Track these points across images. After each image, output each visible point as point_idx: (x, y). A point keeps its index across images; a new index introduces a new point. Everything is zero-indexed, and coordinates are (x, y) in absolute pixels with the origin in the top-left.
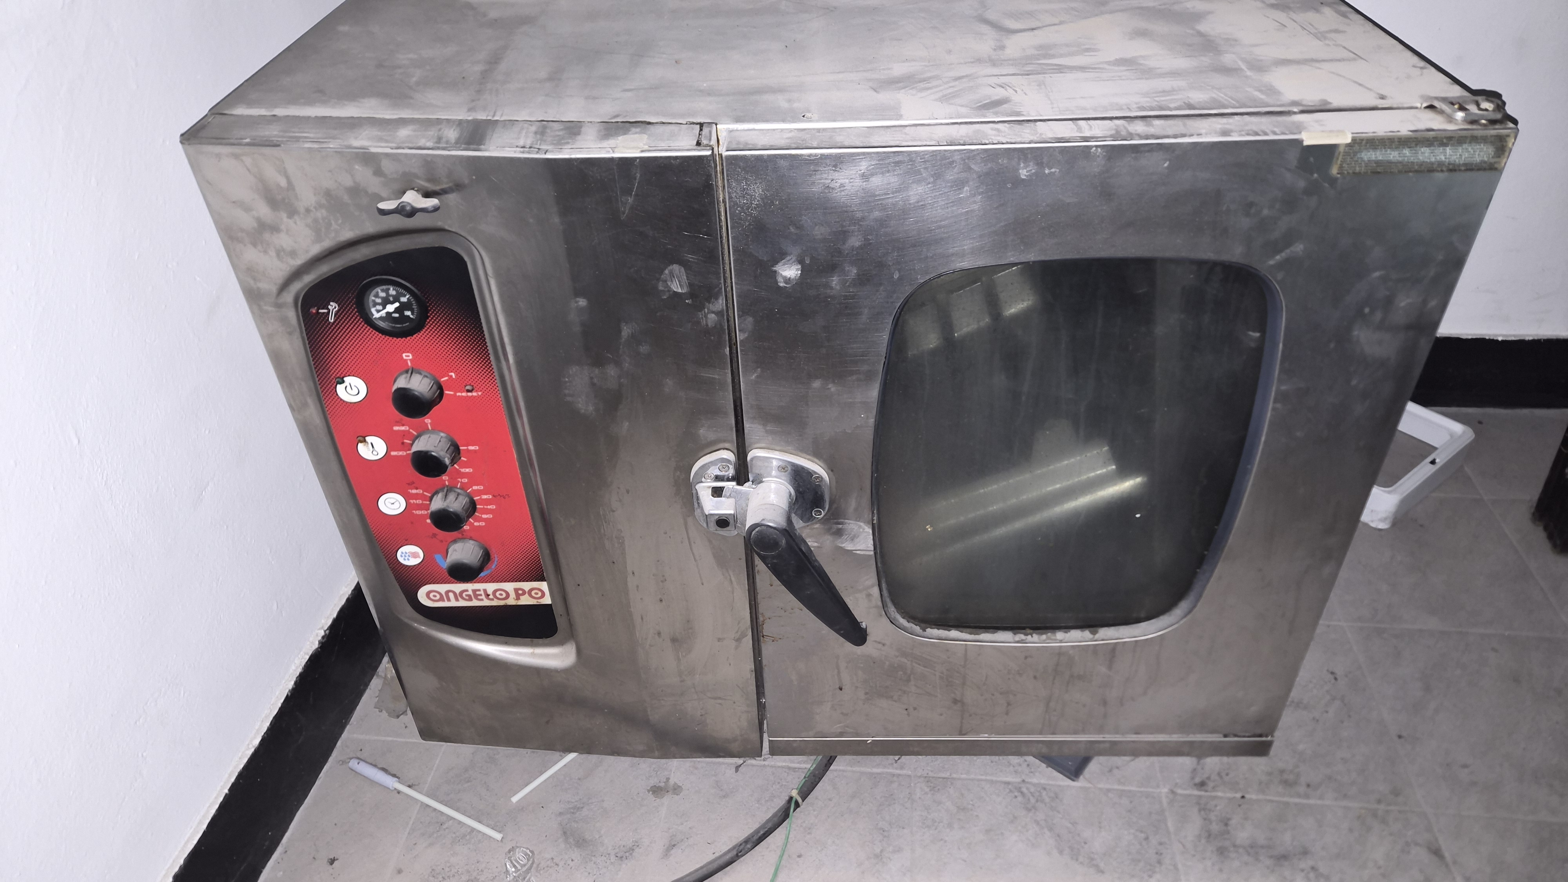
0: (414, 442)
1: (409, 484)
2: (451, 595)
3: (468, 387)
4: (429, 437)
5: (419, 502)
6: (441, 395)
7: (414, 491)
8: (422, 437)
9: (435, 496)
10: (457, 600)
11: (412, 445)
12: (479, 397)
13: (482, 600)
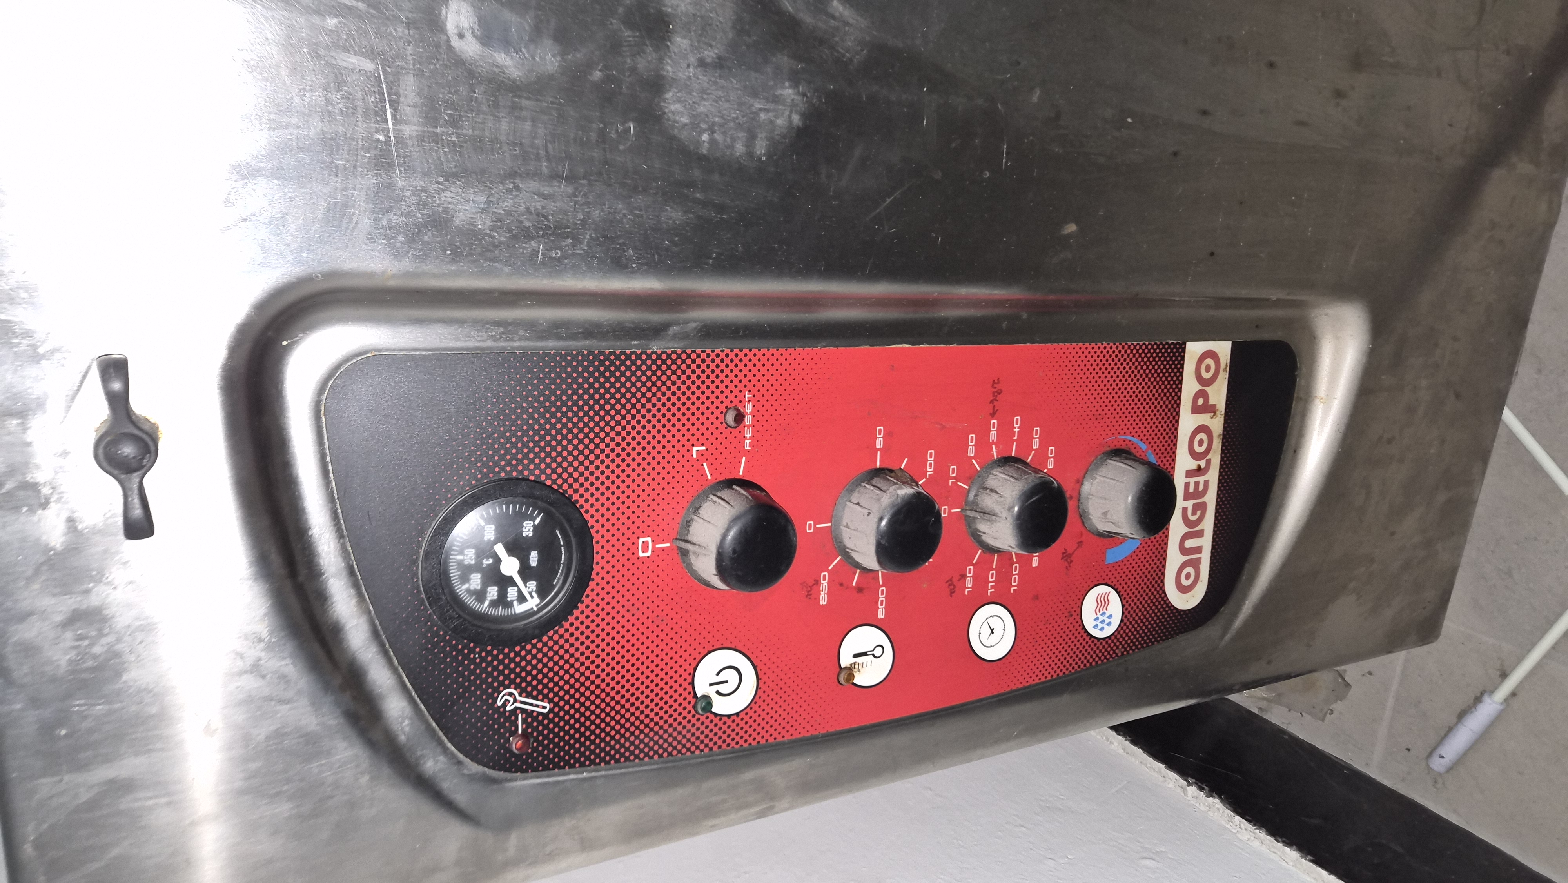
0: (857, 565)
1: (952, 592)
2: (1190, 543)
3: (730, 418)
4: (847, 526)
5: (992, 576)
6: (744, 483)
7: (969, 582)
8: (848, 543)
9: (985, 538)
10: (1200, 534)
11: (865, 570)
12: (754, 399)
13: (1206, 483)
